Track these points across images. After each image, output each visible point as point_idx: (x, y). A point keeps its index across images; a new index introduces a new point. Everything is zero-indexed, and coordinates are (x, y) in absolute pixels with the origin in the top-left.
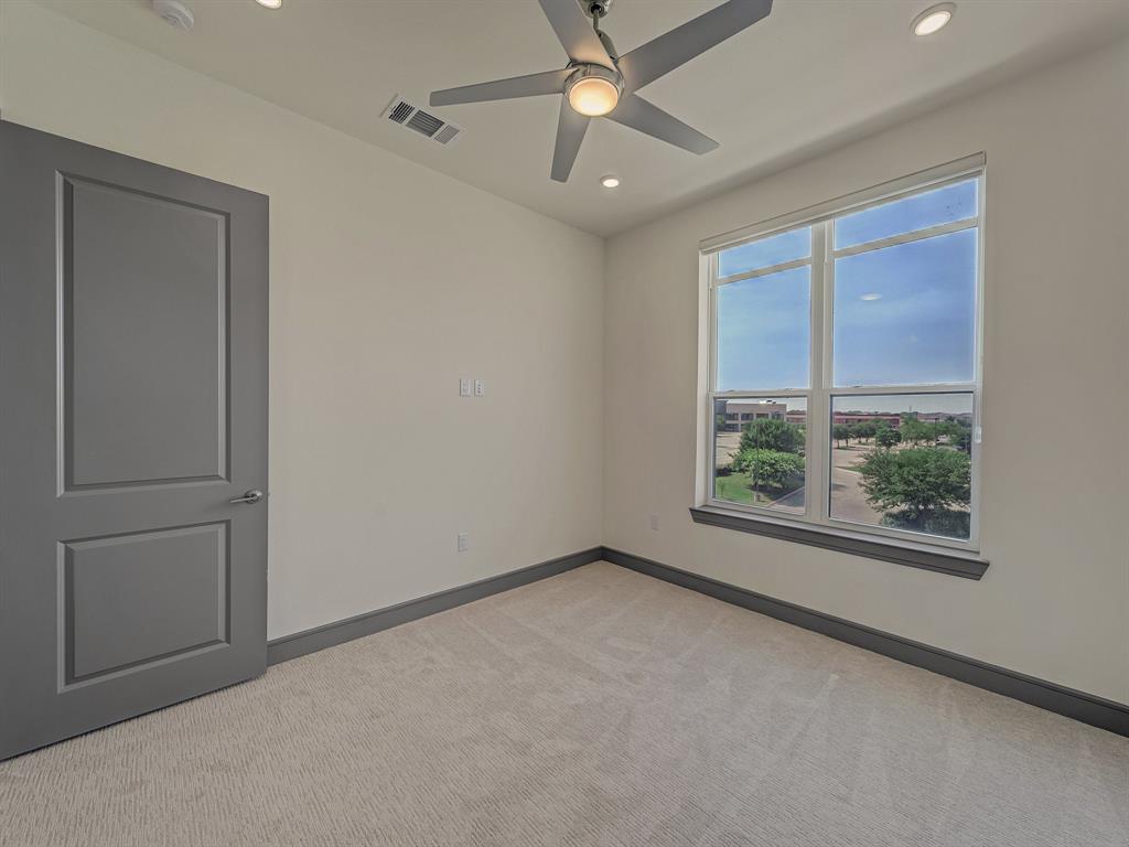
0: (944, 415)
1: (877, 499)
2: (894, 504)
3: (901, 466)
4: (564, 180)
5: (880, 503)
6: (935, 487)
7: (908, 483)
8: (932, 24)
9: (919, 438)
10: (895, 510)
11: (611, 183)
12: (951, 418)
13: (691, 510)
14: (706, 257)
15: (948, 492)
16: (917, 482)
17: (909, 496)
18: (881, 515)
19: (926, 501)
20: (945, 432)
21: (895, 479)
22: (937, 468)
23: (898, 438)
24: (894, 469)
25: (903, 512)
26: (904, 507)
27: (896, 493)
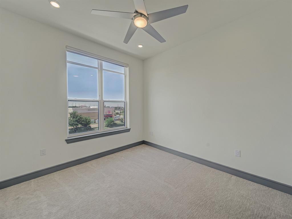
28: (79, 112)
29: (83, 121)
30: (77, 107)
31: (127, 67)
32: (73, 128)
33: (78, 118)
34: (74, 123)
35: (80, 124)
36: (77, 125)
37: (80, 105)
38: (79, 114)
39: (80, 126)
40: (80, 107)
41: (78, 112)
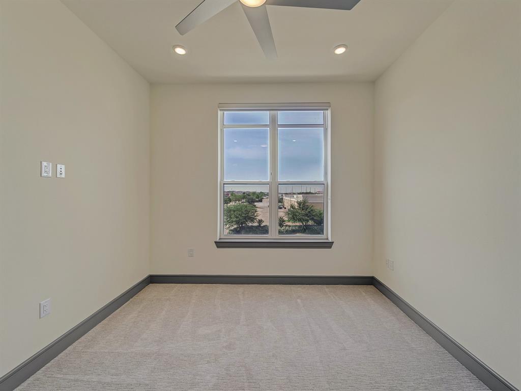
0: (242, 192)
1: (226, 225)
2: (232, 226)
3: (234, 211)
4: (182, 34)
5: (228, 226)
6: (245, 218)
7: (237, 217)
8: (340, 51)
9: (236, 201)
10: (232, 228)
11: (180, 51)
12: (244, 193)
13: (215, 242)
14: (222, 112)
15: (249, 219)
16: (240, 217)
17: (237, 223)
18: (228, 231)
19: (242, 224)
20: (244, 198)
21: (233, 216)
22: (245, 211)
23: (230, 201)
24: (232, 212)
25: (234, 229)
26: (235, 226)
27: (232, 222)
28: (311, 201)
29: (316, 214)
30: (313, 194)
31: (327, 109)
32: (301, 224)
33: (308, 210)
34: (304, 217)
35: (311, 219)
36: (307, 221)
37: (317, 191)
38: (310, 204)
39: (310, 223)
40: (316, 193)
41: (309, 202)
